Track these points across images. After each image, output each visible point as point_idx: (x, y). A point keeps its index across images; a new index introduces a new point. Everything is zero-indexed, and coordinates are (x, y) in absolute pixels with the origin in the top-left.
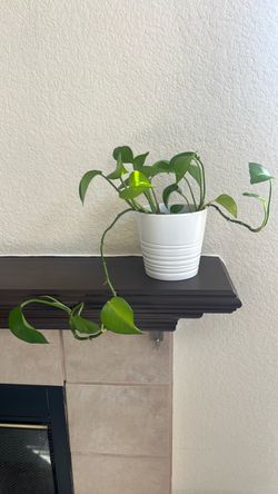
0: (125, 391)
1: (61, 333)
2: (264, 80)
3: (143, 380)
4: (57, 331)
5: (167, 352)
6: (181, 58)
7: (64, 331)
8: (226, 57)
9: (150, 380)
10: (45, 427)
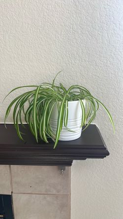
0: (45, 198)
1: (10, 167)
2: (119, 28)
3: (54, 192)
4: (8, 165)
5: (67, 177)
6: (75, 16)
7: (11, 166)
8: (99, 16)
9: (58, 192)
10: (2, 216)
